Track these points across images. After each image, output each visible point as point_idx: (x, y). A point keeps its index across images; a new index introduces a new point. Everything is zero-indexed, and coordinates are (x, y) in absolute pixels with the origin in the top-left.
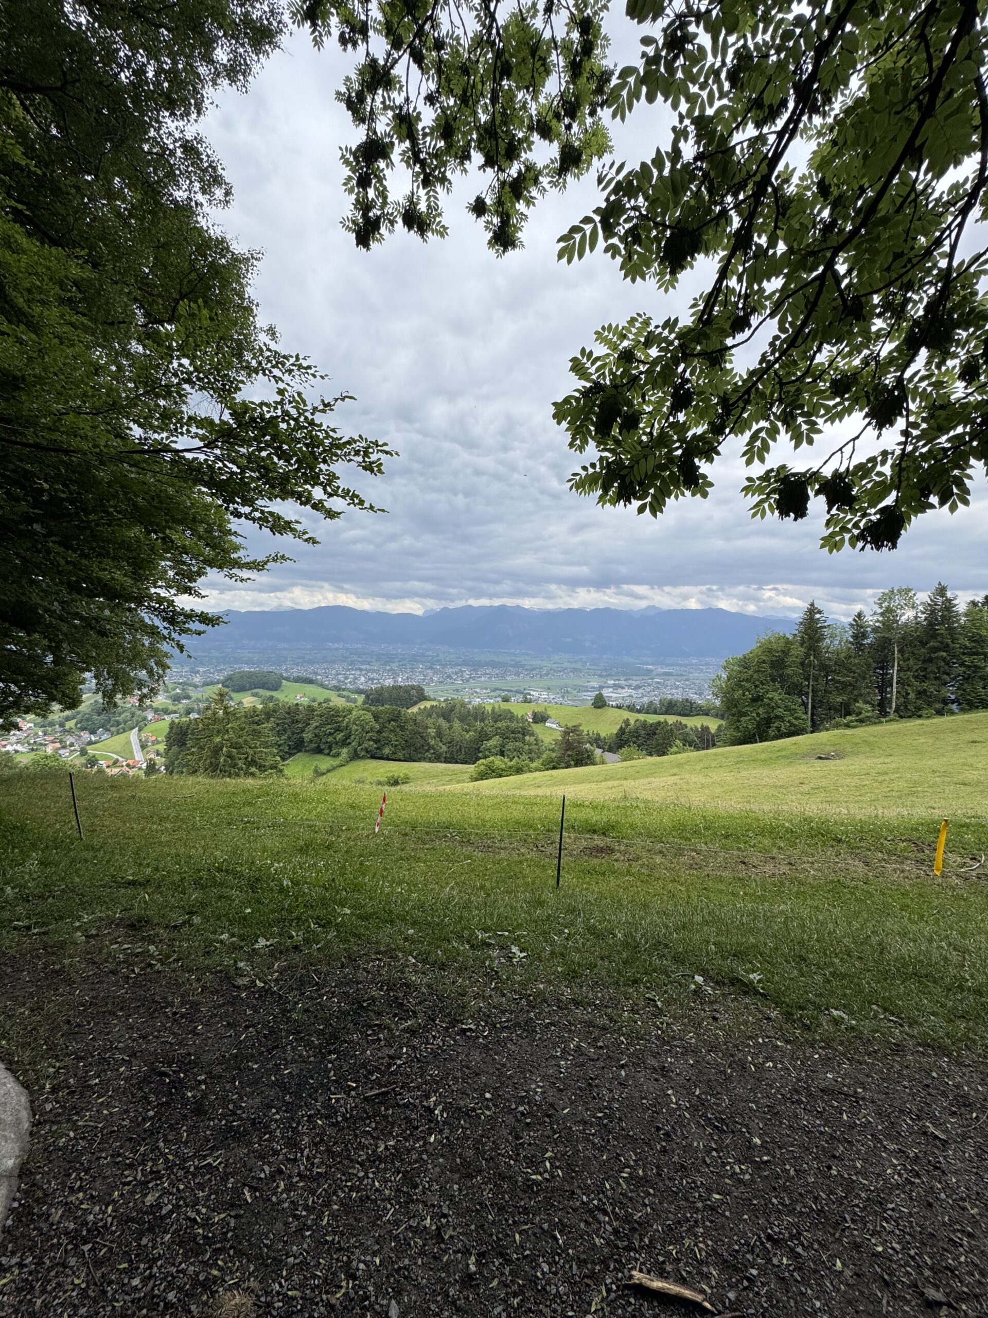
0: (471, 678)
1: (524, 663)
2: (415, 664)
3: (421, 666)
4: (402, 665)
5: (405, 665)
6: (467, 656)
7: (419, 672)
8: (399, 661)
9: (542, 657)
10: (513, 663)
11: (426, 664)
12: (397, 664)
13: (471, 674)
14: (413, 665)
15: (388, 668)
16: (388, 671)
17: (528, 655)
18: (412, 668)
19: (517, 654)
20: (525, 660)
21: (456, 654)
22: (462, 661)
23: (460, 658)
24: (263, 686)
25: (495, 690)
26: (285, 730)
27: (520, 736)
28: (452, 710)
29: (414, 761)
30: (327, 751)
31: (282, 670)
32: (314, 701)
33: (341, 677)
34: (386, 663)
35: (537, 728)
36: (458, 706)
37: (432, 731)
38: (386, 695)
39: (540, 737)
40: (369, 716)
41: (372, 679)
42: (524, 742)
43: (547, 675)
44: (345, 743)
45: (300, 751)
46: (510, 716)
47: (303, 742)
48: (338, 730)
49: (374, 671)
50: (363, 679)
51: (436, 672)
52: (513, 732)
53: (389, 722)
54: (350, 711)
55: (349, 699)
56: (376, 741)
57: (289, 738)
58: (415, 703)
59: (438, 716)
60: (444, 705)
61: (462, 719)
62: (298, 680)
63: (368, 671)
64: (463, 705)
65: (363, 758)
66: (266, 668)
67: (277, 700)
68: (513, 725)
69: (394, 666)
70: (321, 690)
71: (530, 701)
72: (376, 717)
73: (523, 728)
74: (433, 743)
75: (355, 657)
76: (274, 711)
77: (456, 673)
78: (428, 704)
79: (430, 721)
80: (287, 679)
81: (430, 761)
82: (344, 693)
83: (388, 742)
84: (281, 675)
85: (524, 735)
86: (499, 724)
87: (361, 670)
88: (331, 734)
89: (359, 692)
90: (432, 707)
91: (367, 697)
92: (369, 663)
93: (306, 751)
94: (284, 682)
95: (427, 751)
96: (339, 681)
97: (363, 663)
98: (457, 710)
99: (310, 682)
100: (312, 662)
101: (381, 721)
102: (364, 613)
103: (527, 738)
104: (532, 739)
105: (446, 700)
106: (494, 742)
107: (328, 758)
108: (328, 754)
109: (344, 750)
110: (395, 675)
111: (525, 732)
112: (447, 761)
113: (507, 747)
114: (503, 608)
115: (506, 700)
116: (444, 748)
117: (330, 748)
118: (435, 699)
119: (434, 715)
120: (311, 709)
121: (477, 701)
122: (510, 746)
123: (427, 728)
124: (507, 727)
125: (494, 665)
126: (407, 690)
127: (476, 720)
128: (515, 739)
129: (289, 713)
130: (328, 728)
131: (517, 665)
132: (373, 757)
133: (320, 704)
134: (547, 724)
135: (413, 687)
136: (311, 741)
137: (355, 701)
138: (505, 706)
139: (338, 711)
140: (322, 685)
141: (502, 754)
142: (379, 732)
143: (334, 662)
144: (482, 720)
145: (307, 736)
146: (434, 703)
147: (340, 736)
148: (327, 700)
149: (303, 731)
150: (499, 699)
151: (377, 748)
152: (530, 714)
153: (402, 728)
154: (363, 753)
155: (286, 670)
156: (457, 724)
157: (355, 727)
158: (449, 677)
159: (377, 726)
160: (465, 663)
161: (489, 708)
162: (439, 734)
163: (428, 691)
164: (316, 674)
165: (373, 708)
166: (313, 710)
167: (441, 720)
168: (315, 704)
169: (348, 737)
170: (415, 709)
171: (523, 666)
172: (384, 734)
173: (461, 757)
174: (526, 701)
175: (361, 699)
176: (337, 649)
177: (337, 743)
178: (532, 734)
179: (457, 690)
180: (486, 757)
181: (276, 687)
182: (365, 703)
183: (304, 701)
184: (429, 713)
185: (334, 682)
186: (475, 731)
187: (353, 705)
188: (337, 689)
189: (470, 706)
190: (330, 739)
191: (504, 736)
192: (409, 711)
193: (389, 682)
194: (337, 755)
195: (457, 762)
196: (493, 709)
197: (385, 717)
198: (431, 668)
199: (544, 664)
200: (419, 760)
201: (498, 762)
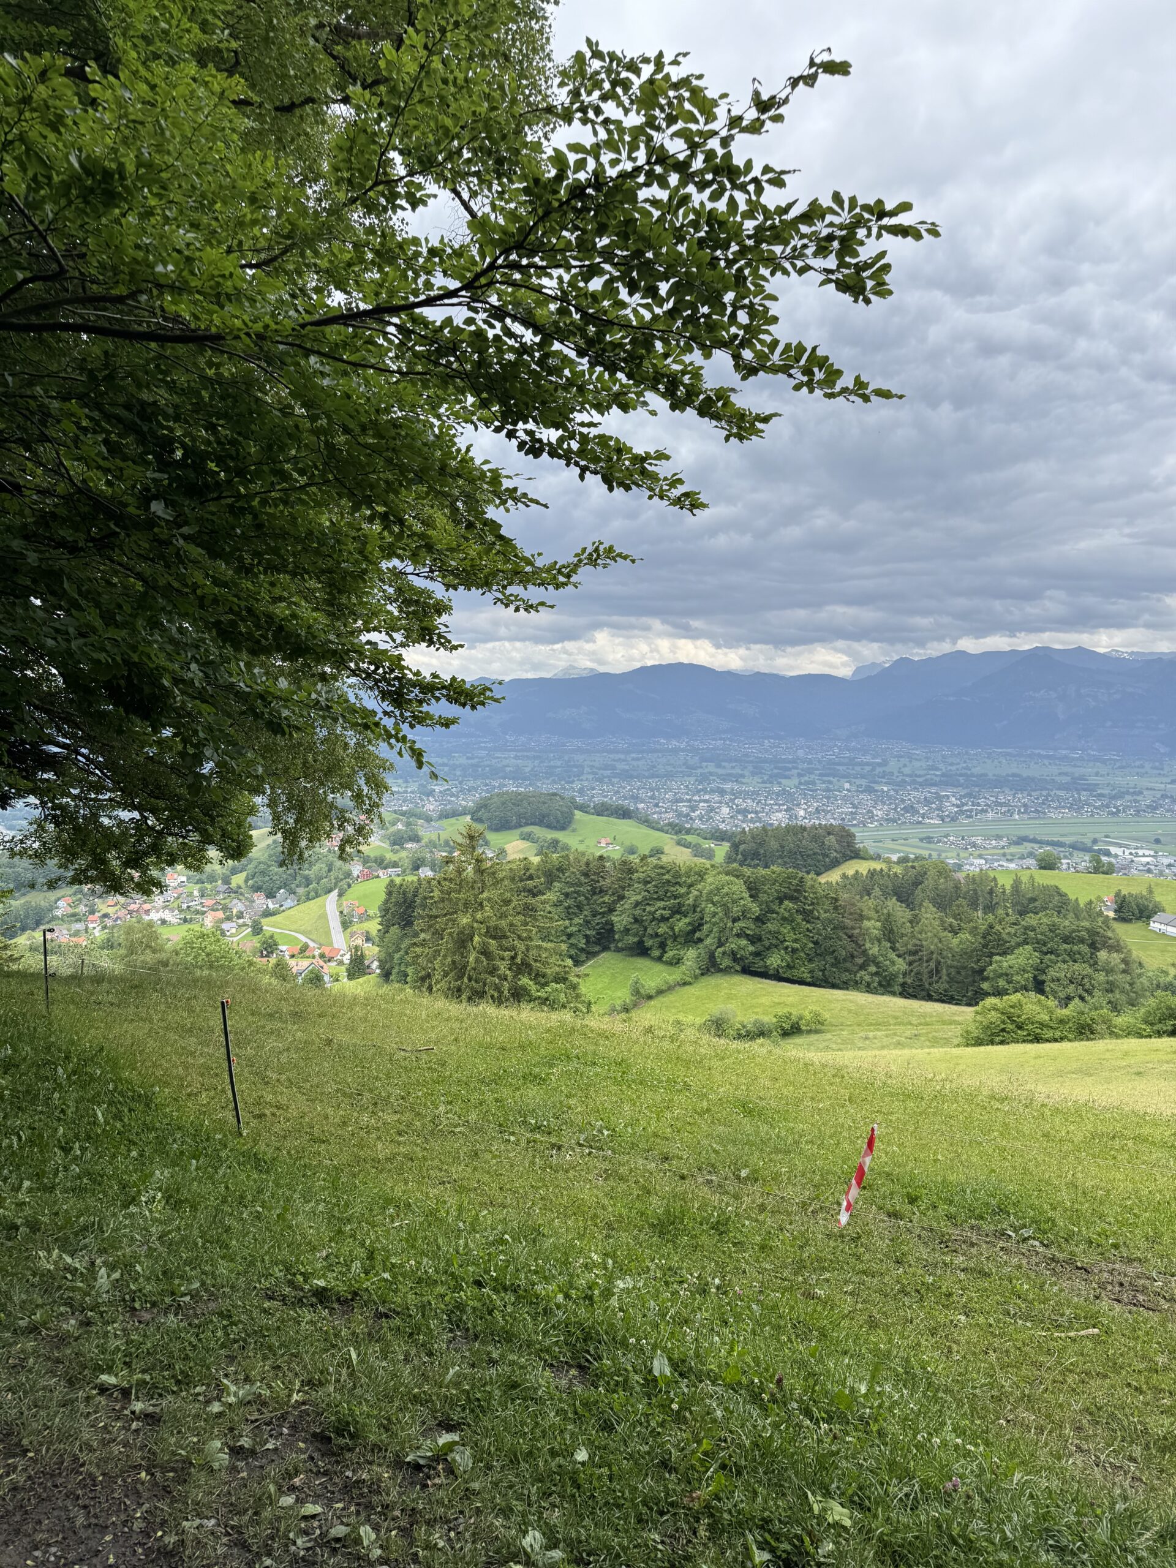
0: (962, 812)
1: (1093, 780)
2: (835, 780)
3: (847, 786)
4: (807, 783)
5: (813, 783)
6: (952, 764)
7: (844, 798)
8: (800, 775)
9: (1142, 767)
10: (1065, 779)
11: (858, 782)
12: (796, 781)
13: (963, 804)
14: (830, 782)
15: (776, 789)
16: (778, 794)
17: (1104, 762)
18: (828, 790)
19: (1074, 759)
20: (1097, 774)
21: (927, 759)
22: (943, 775)
23: (937, 769)
24: (542, 821)
25: (1021, 840)
26: (579, 907)
27: (1084, 949)
28: (917, 883)
29: (834, 986)
30: (656, 953)
31: (573, 790)
32: (632, 851)
33: (683, 808)
34: (773, 779)
35: (1127, 934)
36: (932, 873)
37: (873, 926)
38: (774, 845)
39: (1136, 954)
40: (738, 887)
41: (745, 812)
42: (1094, 965)
43: (1153, 808)
44: (691, 938)
45: (605, 949)
46: (1061, 903)
47: (611, 931)
48: (677, 911)
49: (747, 795)
50: (725, 810)
51: (881, 799)
52: (1066, 940)
53: (781, 900)
54: (701, 875)
55: (698, 851)
56: (754, 940)
57: (587, 922)
58: (835, 864)
59: (886, 895)
60: (898, 870)
61: (942, 903)
62: (603, 810)
63: (736, 795)
64: (944, 872)
65: (727, 971)
66: (546, 787)
67: (566, 848)
68: (1067, 924)
69: (790, 784)
70: (644, 830)
71: (1109, 870)
72: (754, 890)
73: (1093, 933)
74: (874, 950)
75: (711, 767)
76: (561, 869)
77: (927, 802)
78: (863, 867)
79: (867, 905)
80: (583, 808)
81: (869, 989)
82: (689, 838)
83: (778, 943)
84: (573, 801)
85: (1093, 946)
86: (1031, 920)
87: (722, 792)
88: (664, 919)
89: (720, 836)
90: (872, 873)
91: (735, 846)
92: (737, 779)
93: (619, 950)
94: (578, 814)
95: (862, 967)
96: (680, 815)
97: (726, 778)
98: (929, 883)
99: (625, 814)
100: (627, 776)
101: (763, 897)
102: (729, 677)
103: (1103, 955)
104: (1116, 958)
105: (903, 860)
106: (1021, 958)
107: (659, 967)
108: (659, 959)
109: (691, 956)
110: (790, 801)
111: (1095, 941)
112: (907, 992)
113: (1052, 973)
114: (1041, 655)
115: (1048, 865)
116: (901, 965)
117: (663, 946)
118: (877, 857)
119: (877, 891)
120: (627, 869)
121: (975, 866)
122: (1059, 970)
123: (861, 917)
124: (1053, 928)
125: (1021, 784)
126: (818, 835)
127: (974, 905)
128: (1072, 957)
129: (586, 875)
130: (659, 907)
131: (1076, 784)
132: (748, 971)
133: (644, 858)
134: (1154, 926)
135: (829, 831)
136: (627, 931)
137: (709, 854)
138: (1045, 878)
139: (677, 875)
140: (647, 822)
141: (1039, 987)
142: (760, 920)
143: (669, 776)
144: (990, 908)
145: (620, 920)
146: (877, 866)
147: (682, 924)
148: (657, 852)
149: (611, 910)
150: (1032, 862)
151: (757, 954)
152: (1108, 898)
153: (808, 916)
154: (726, 962)
155: (581, 791)
156: (929, 914)
157: (710, 908)
158: (911, 809)
159: (756, 909)
160: (948, 780)
161: (1006, 882)
162: (889, 934)
163: (863, 839)
164: (636, 798)
165: (747, 871)
166: (631, 871)
167: (893, 903)
168: (635, 859)
169: (697, 927)
170: (833, 877)
171: (1091, 788)
172: (771, 926)
173: (941, 986)
174: (1098, 868)
175: (721, 851)
176: (675, 751)
177: (675, 938)
178: (1116, 948)
179: (929, 839)
180: (999, 993)
181: (563, 823)
182: (729, 859)
183: (615, 852)
184: (866, 886)
185: (670, 817)
186: (973, 931)
187: (707, 864)
188: (676, 829)
189: (961, 876)
190: (663, 929)
191: (1044, 948)
192: (823, 879)
193: (778, 818)
194: (677, 962)
195: (929, 998)
196: (1017, 884)
197: (769, 892)
198: (869, 790)
199: (1144, 782)
200: (844, 986)
201: (1032, 1006)
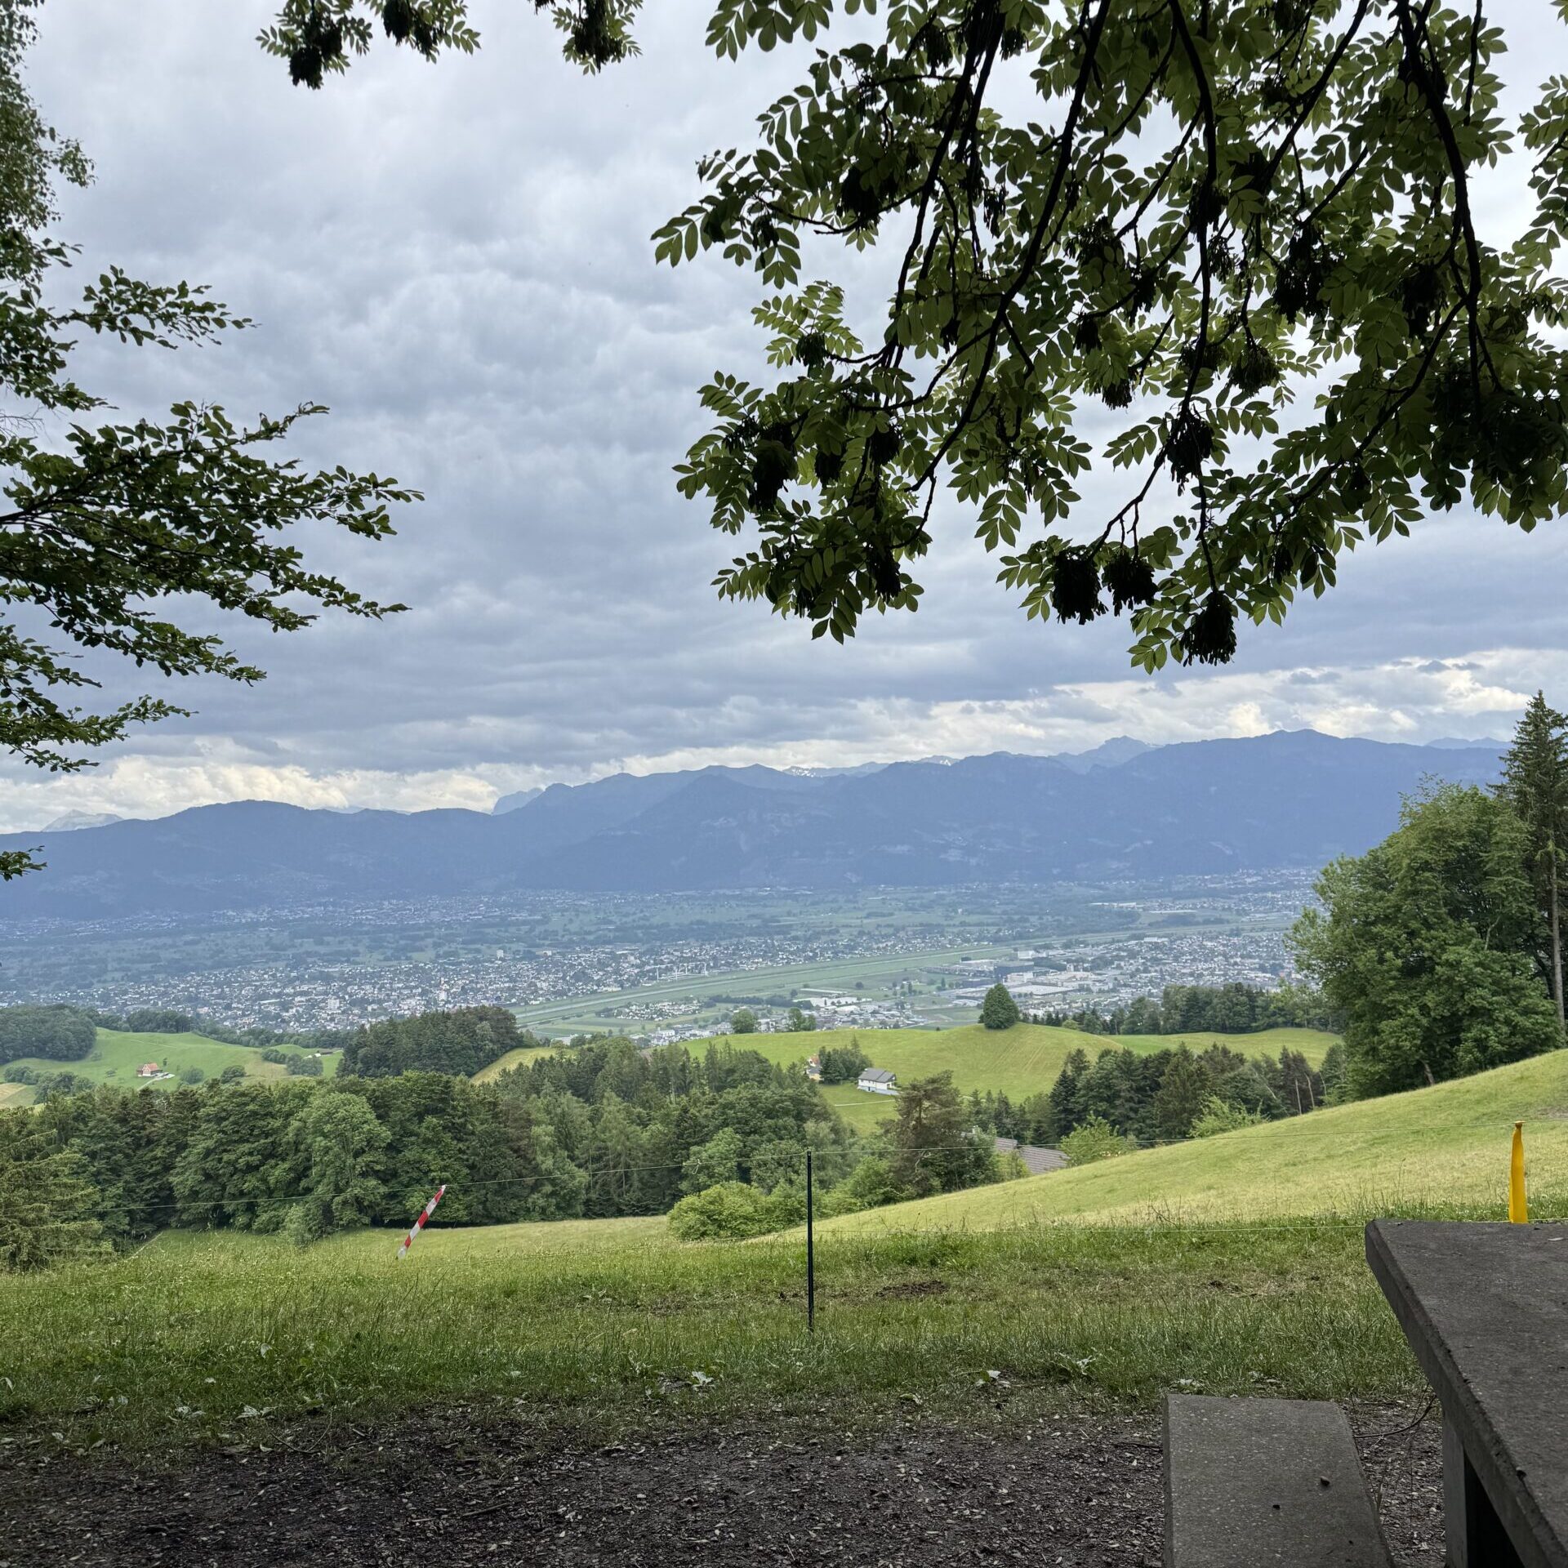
0: (643, 974)
1: (787, 921)
2: (483, 948)
3: (500, 954)
4: (447, 954)
5: (455, 954)
6: (627, 915)
7: (498, 970)
8: (436, 945)
9: (834, 901)
10: (755, 923)
11: (514, 947)
12: (431, 954)
13: (644, 964)
14: (478, 951)
15: (405, 966)
16: (408, 974)
17: (795, 898)
18: (476, 961)
19: (764, 898)
20: (789, 914)
21: (597, 911)
22: (616, 930)
23: (611, 922)
24: (46, 1048)
25: (715, 1000)
26: (116, 1171)
27: (790, 1121)
28: (596, 1069)
29: (499, 1221)
30: (241, 1220)
31: (92, 998)
32: (194, 1078)
33: (270, 1006)
34: (401, 953)
35: (834, 1098)
36: (613, 1055)
37: (543, 1132)
38: (406, 1043)
39: (846, 1119)
40: (360, 1107)
41: (363, 1002)
42: (802, 1139)
43: (851, 948)
44: (294, 1188)
45: (162, 1226)
46: (758, 1069)
47: (170, 1198)
48: (271, 1154)
49: (365, 978)
50: (333, 1004)
51: (543, 966)
52: (770, 1114)
53: (420, 1116)
54: (303, 1098)
55: (296, 1066)
56: (385, 1177)
57: (129, 1191)
58: (492, 1058)
59: (559, 1089)
60: (572, 1055)
61: (626, 1092)
62: (143, 1023)
63: (348, 980)
64: (627, 1050)
65: (350, 1227)
66: (44, 998)
67: (85, 1084)
68: (769, 1094)
69: (424, 958)
70: (212, 1045)
71: (809, 1027)
72: (381, 1107)
73: (797, 1101)
74: (548, 1163)
75: (309, 945)
76: (80, 1117)
77: (602, 965)
78: (527, 1058)
79: (536, 1106)
80: (110, 1023)
81: (545, 1216)
82: (282, 1049)
83: (421, 1176)
84: (92, 1015)
85: (800, 1118)
86: (730, 1096)
87: (327, 979)
88: (251, 1169)
89: (328, 1041)
90: (540, 1064)
91: (351, 1052)
92: (349, 957)
93: (185, 1225)
94: (102, 1033)
95: (535, 1188)
96: (265, 1017)
97: (332, 959)
98: (610, 1067)
99: (179, 1025)
100: (180, 969)
101: (395, 1115)
102: (325, 816)
103: (810, 1126)
104: (824, 1128)
105: (579, 1042)
106: (722, 1143)
107: (250, 1240)
108: (247, 1227)
109: (295, 1213)
110: (426, 981)
111: (802, 1110)
112: (592, 1211)
113: (757, 1157)
114: (715, 777)
115: (744, 1027)
116: (582, 1176)
117: (251, 1208)
118: (546, 1043)
119: (548, 1087)
120: (187, 1103)
121: (664, 1038)
122: (766, 1152)
123: (530, 1122)
124: (754, 1101)
125: (705, 933)
126: (465, 1022)
127: (664, 1087)
128: (777, 1132)
129: (123, 1121)
130: (242, 1154)
131: (768, 928)
132: (377, 1223)
133: (213, 1085)
134: (863, 1084)
135: (481, 1015)
136: (194, 1195)
137: (315, 1068)
138: (743, 1043)
139: (268, 1102)
140: (215, 1033)
141: (744, 1175)
142: (392, 1148)
143: (245, 962)
144: (683, 1089)
145: (183, 1179)
146: (545, 1053)
147: (278, 1172)
148: (235, 1074)
149: (168, 1168)
150: (726, 1026)
151: (392, 1196)
152: (813, 1059)
153: (458, 1132)
154: (349, 1214)
155: (106, 999)
156: (613, 1106)
157: (321, 1142)
158: (582, 976)
159: (386, 1134)
160: (624, 935)
161: (699, 1054)
162: (566, 1140)
163: (526, 1020)
164: (194, 1000)
165: (371, 1084)
166: (195, 1105)
167: (568, 1100)
168: (200, 1088)
169: (303, 1172)
170: (491, 1076)
171: (784, 931)
172: (410, 1154)
173: (632, 1196)
174: (802, 1025)
175: (331, 1061)
176: (253, 926)
177: (270, 1193)
178: (824, 1116)
179: (608, 1012)
180: (698, 1189)
181: (79, 1048)
182: (344, 1070)
183: (167, 1082)
184: (532, 1081)
185: (250, 1021)
186: (665, 1119)
187: (311, 1081)
188: (260, 1037)
189: (646, 1053)
190: (250, 1183)
191: (747, 1129)
192: (477, 1081)
193: (411, 1006)
194: (276, 1226)
195: (620, 1213)
196: (711, 1054)
197: (404, 1107)
198: (530, 956)
199: (840, 919)
200: (512, 1218)
201: (733, 1197)
